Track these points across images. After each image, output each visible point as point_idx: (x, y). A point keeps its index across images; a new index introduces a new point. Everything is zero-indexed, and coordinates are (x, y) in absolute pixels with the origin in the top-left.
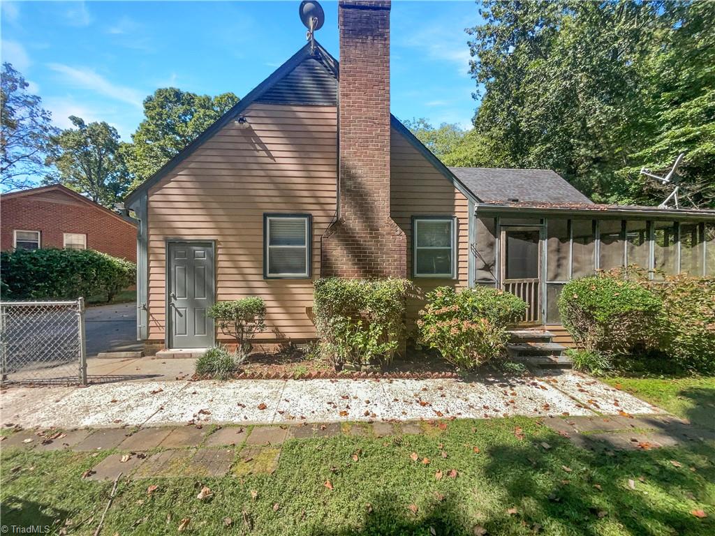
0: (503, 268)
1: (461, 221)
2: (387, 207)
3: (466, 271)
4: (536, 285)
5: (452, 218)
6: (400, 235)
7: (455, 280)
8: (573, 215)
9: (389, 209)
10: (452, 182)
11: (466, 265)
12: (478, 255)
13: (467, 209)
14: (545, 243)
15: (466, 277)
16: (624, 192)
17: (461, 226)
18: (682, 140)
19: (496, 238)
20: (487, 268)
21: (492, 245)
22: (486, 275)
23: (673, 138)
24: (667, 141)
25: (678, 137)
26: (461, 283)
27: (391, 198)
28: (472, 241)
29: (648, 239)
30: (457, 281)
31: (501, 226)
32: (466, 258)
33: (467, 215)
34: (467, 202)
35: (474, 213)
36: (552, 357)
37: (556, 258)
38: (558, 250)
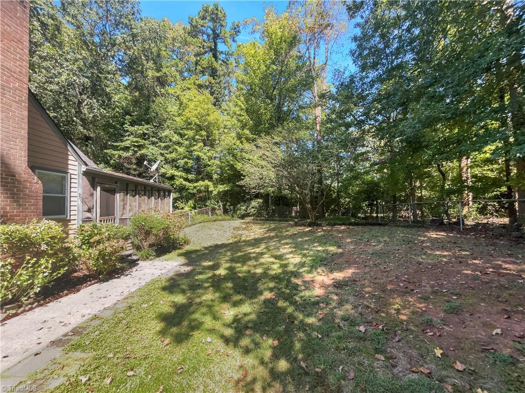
0: (98, 210)
1: (73, 176)
2: (25, 157)
3: (76, 213)
4: (114, 219)
5: (67, 173)
6: (37, 183)
7: (68, 220)
8: (130, 181)
9: (26, 159)
10: (66, 146)
11: (76, 208)
12: (84, 202)
13: (76, 168)
14: (118, 195)
15: (75, 217)
16: (107, 163)
17: (72, 180)
18: (136, 144)
19: (94, 190)
20: (89, 210)
21: (92, 195)
22: (89, 215)
23: (132, 142)
24: (129, 142)
25: (134, 142)
26: (72, 222)
27: (29, 150)
28: (80, 191)
29: (152, 196)
30: (70, 220)
31: (97, 183)
32: (75, 204)
33: (76, 172)
34: (76, 163)
35: (82, 172)
36: (129, 258)
37: (122, 204)
38: (123, 200)
